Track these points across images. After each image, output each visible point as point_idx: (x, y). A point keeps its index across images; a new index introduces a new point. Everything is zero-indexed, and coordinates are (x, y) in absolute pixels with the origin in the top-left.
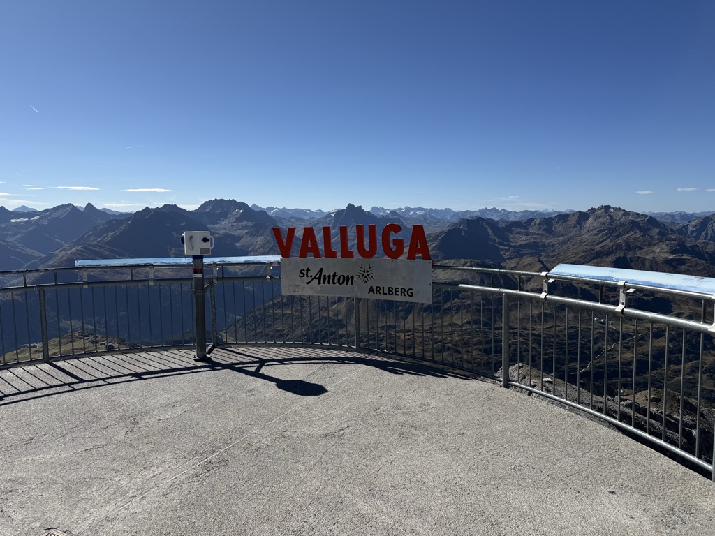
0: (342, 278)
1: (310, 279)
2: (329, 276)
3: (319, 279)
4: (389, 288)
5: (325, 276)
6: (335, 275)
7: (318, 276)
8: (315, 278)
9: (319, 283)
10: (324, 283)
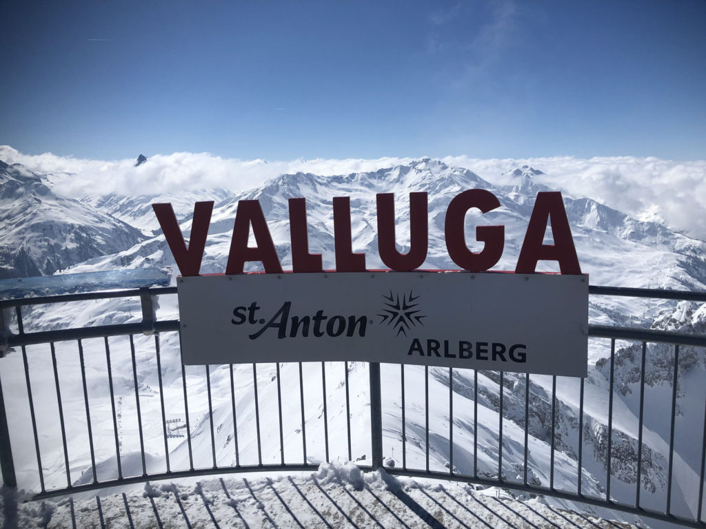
0: (337, 322)
1: (257, 327)
2: (306, 320)
3: (282, 327)
4: (461, 343)
5: (295, 319)
6: (319, 317)
7: (278, 320)
8: (271, 324)
9: (282, 335)
10: (293, 334)
